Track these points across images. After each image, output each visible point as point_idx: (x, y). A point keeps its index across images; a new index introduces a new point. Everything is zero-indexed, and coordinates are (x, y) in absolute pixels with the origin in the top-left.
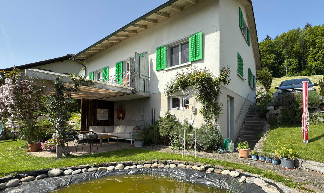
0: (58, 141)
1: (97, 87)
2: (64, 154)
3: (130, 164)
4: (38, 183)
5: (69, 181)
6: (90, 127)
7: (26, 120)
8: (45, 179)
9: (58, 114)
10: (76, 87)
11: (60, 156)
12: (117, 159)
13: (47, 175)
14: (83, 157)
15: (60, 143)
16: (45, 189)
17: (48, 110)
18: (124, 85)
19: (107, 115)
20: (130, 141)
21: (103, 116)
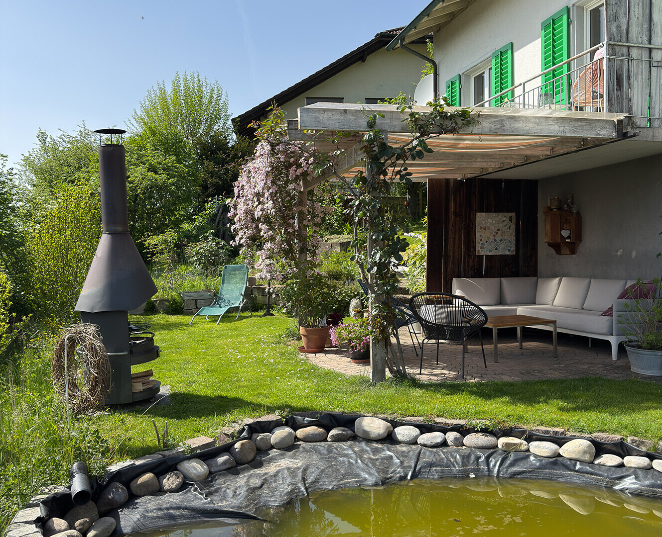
0: (373, 328)
1: (486, 129)
2: (391, 371)
3: (621, 449)
4: (335, 453)
5: (413, 465)
6: (454, 279)
7: (293, 259)
8: (349, 443)
9: (374, 237)
10: (422, 143)
11: (379, 374)
12: (565, 416)
13: (354, 432)
14: (443, 390)
15: (379, 334)
16: (352, 475)
17: (332, 225)
18: (581, 109)
19: (510, 236)
20: (607, 344)
21: (498, 239)
